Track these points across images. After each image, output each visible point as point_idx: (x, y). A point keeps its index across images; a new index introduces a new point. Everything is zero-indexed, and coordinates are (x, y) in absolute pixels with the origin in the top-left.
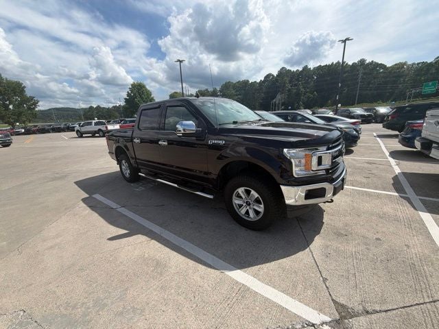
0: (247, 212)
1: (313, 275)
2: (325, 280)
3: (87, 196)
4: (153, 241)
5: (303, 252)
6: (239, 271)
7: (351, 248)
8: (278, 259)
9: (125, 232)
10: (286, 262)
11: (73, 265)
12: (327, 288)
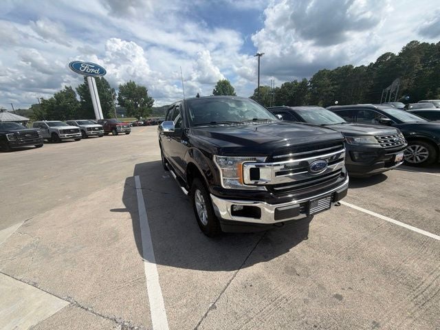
1: (208, 298)
2: (214, 307)
3: (133, 175)
4: (131, 220)
5: (225, 272)
6: (155, 265)
7: (285, 291)
8: (196, 269)
9: (124, 207)
10: (198, 275)
11: (80, 221)
12: (206, 315)
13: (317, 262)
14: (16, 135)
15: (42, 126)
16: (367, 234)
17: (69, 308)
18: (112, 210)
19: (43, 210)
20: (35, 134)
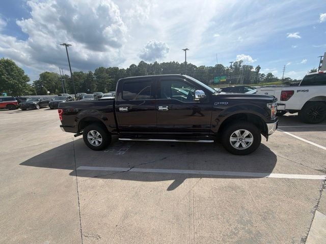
0: (241, 145)
3: (72, 171)
5: (278, 158)
6: (272, 174)
8: (276, 163)
9: (172, 181)
10: (279, 163)
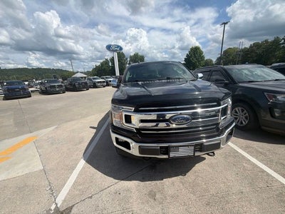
4: (94, 134)
6: (85, 162)
9: (97, 126)
12: (84, 200)
13: (178, 196)
14: (79, 84)
15: (90, 80)
16: (246, 190)
17: (41, 171)
18: (91, 127)
19: (67, 122)
20: (86, 83)
